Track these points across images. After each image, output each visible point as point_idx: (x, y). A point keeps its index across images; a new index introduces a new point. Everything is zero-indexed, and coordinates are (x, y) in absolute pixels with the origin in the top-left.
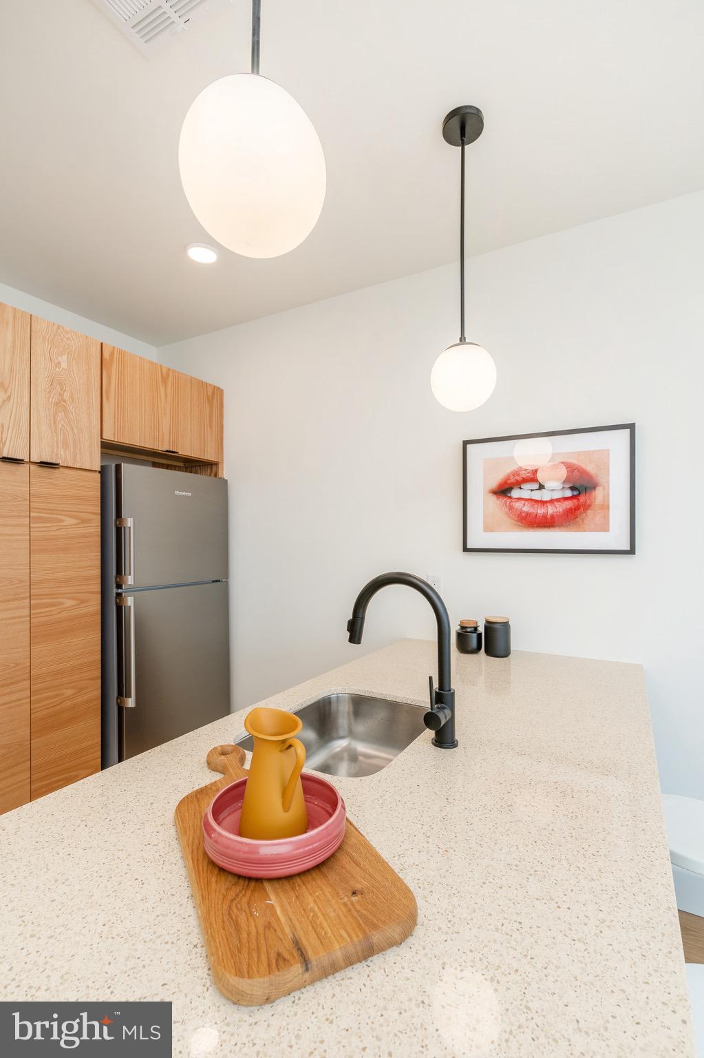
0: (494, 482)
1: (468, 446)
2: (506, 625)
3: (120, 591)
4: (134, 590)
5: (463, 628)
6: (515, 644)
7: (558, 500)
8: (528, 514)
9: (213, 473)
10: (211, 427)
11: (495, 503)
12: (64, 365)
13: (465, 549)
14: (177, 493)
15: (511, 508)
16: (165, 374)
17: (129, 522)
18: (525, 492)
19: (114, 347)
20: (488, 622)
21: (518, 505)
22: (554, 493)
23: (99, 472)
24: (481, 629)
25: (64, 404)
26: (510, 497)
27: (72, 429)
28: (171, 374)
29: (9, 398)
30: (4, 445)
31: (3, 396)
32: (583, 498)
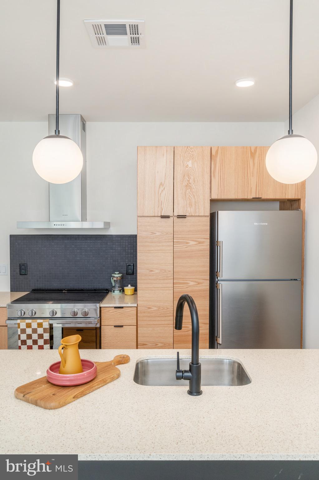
3: (217, 280)
12: (190, 165)
14: (255, 224)
16: (253, 151)
17: (221, 243)
19: (218, 147)
23: (210, 216)
25: (190, 185)
27: (194, 196)
28: (258, 150)
29: (164, 188)
30: (162, 210)
31: (162, 188)
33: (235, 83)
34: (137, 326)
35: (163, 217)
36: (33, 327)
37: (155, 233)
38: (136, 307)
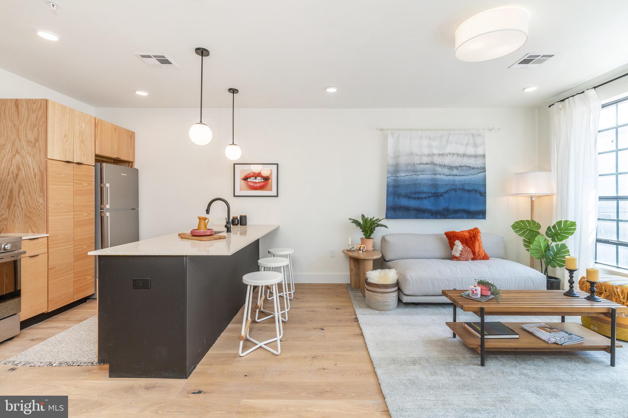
0: (243, 177)
1: (235, 165)
2: (245, 216)
3: (101, 211)
4: (108, 210)
5: (233, 218)
6: (249, 222)
7: (260, 182)
8: (252, 186)
10: (131, 147)
11: (243, 182)
12: (84, 127)
13: (235, 196)
14: (122, 174)
15: (248, 184)
16: (115, 128)
17: (108, 185)
18: (252, 180)
19: (99, 119)
20: (240, 216)
21: (250, 183)
22: (259, 180)
23: (94, 166)
24: (239, 218)
25: (84, 141)
26: (247, 181)
28: (117, 128)
29: (68, 140)
30: (66, 156)
31: (66, 139)
32: (266, 182)
33: (135, 91)
34: (48, 253)
35: (68, 162)
37: (61, 175)
38: (47, 237)
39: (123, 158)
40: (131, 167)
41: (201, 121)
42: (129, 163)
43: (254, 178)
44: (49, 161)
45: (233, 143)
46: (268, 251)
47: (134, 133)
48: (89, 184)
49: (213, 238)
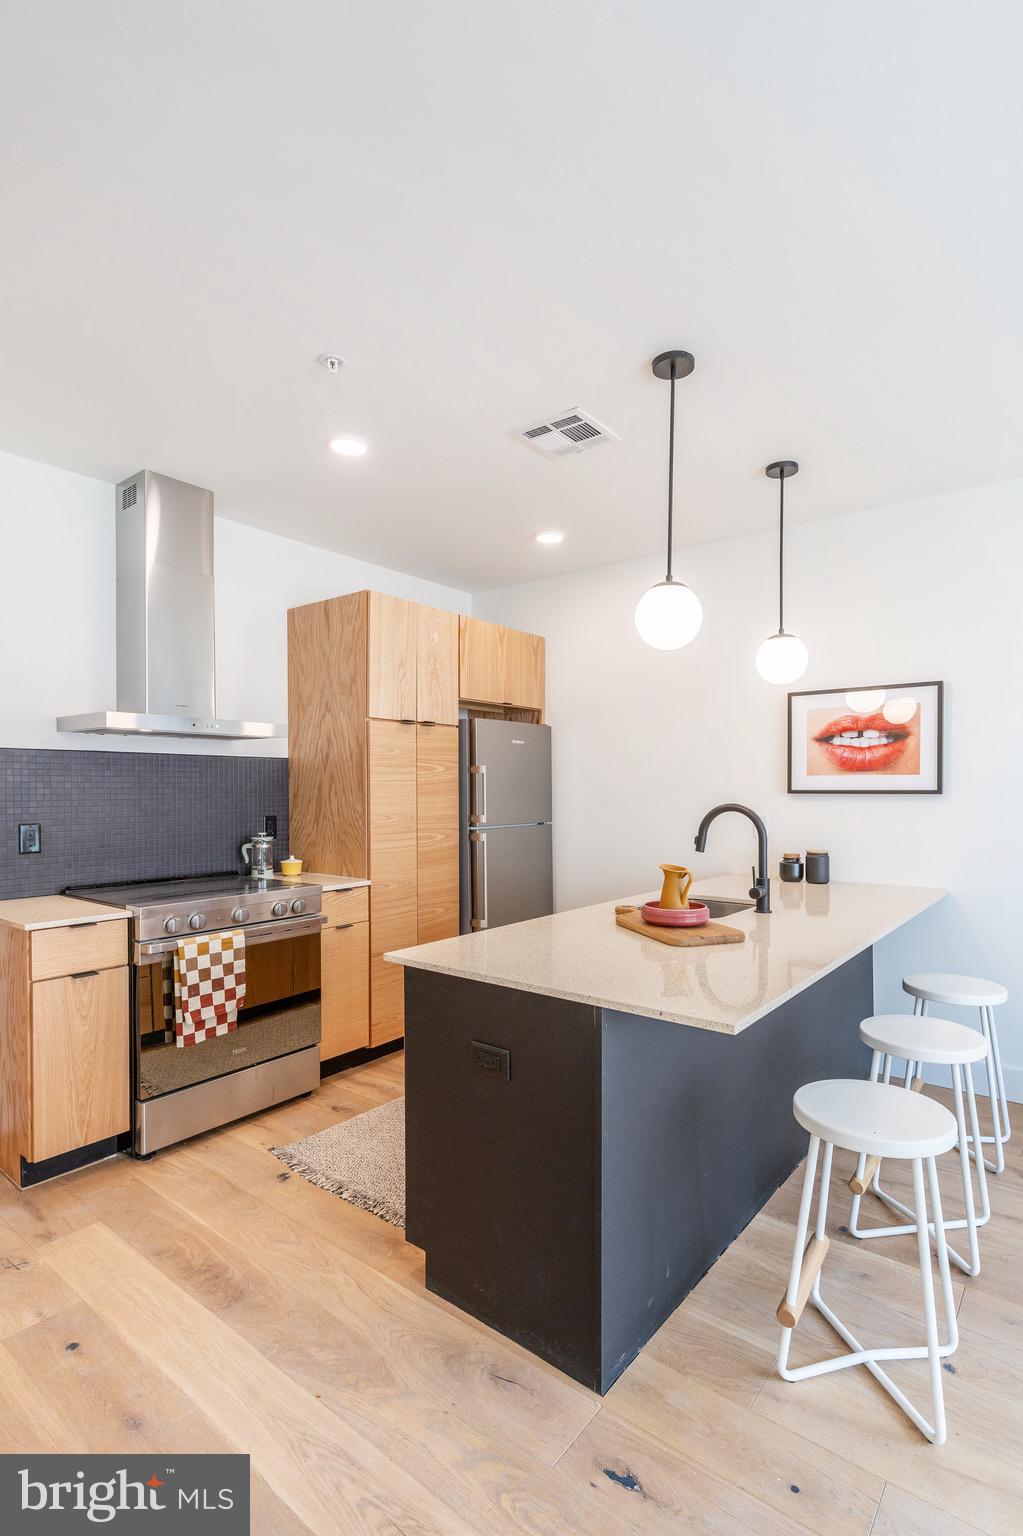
0: (817, 731)
1: (793, 698)
2: (826, 856)
3: (471, 829)
4: (485, 828)
5: (786, 859)
6: (835, 874)
7: (875, 747)
8: (848, 759)
9: (535, 721)
10: (536, 675)
11: (818, 749)
12: (436, 640)
13: (790, 791)
14: (514, 741)
15: (833, 753)
16: (502, 632)
17: (483, 769)
18: (847, 739)
19: (467, 619)
20: (809, 853)
21: (839, 751)
22: (872, 740)
23: (459, 726)
24: (803, 861)
25: (436, 672)
26: (832, 745)
27: (441, 692)
28: (506, 632)
29: (406, 672)
30: (403, 709)
31: (402, 671)
32: (898, 745)
33: (535, 535)
34: (369, 921)
35: (406, 722)
36: (211, 952)
37: (395, 751)
38: (369, 886)
39: (518, 702)
40: (538, 722)
41: (669, 577)
42: (532, 715)
43: (855, 734)
44: (372, 724)
45: (781, 630)
46: (904, 983)
47: (543, 639)
48: (448, 769)
49: (702, 938)
